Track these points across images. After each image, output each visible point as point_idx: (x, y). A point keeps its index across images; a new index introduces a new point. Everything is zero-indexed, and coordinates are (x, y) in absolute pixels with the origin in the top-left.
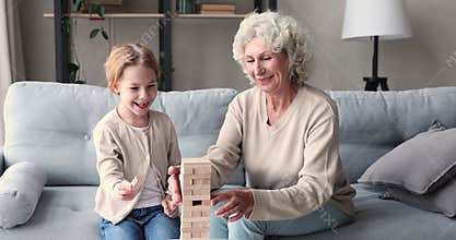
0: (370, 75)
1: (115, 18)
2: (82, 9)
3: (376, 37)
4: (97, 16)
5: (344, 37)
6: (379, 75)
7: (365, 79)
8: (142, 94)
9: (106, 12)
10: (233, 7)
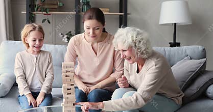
0: (172, 42)
1: (55, 14)
2: (39, 10)
3: (175, 24)
4: (45, 13)
5: (160, 24)
6: (177, 41)
7: (170, 43)
8: (37, 42)
9: (50, 11)
10: (108, 10)
